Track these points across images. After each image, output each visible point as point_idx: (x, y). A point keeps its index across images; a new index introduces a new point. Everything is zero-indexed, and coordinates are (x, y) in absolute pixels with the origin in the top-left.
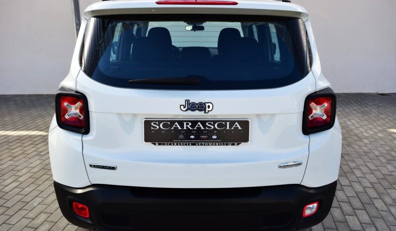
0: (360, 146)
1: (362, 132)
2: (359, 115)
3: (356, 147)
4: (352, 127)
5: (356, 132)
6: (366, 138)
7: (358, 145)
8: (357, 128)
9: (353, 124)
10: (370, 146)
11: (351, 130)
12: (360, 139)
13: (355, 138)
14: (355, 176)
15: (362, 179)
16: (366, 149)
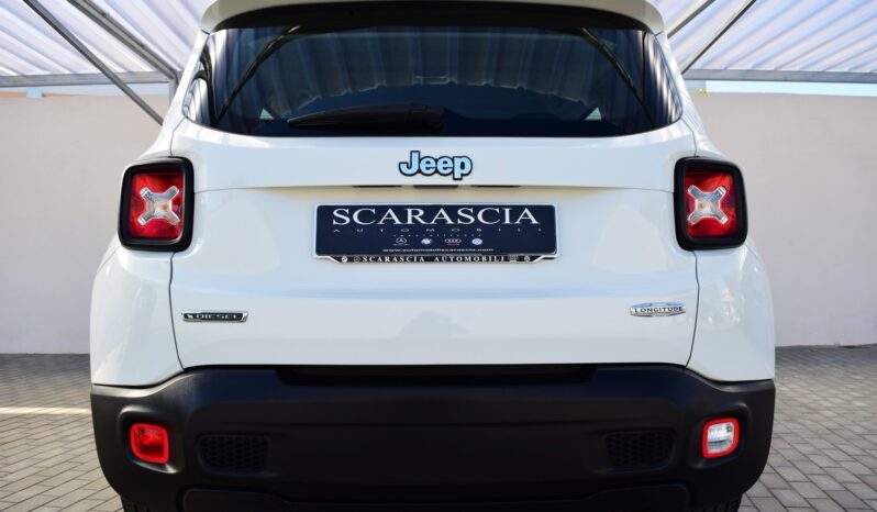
0: (817, 422)
1: (815, 400)
2: (802, 377)
3: (808, 422)
4: (791, 394)
5: (804, 400)
6: (828, 409)
7: (810, 419)
8: (804, 395)
9: (792, 390)
10: (837, 420)
11: (792, 399)
12: (816, 411)
13: (803, 410)
14: (814, 466)
15: (833, 470)
16: (831, 425)
